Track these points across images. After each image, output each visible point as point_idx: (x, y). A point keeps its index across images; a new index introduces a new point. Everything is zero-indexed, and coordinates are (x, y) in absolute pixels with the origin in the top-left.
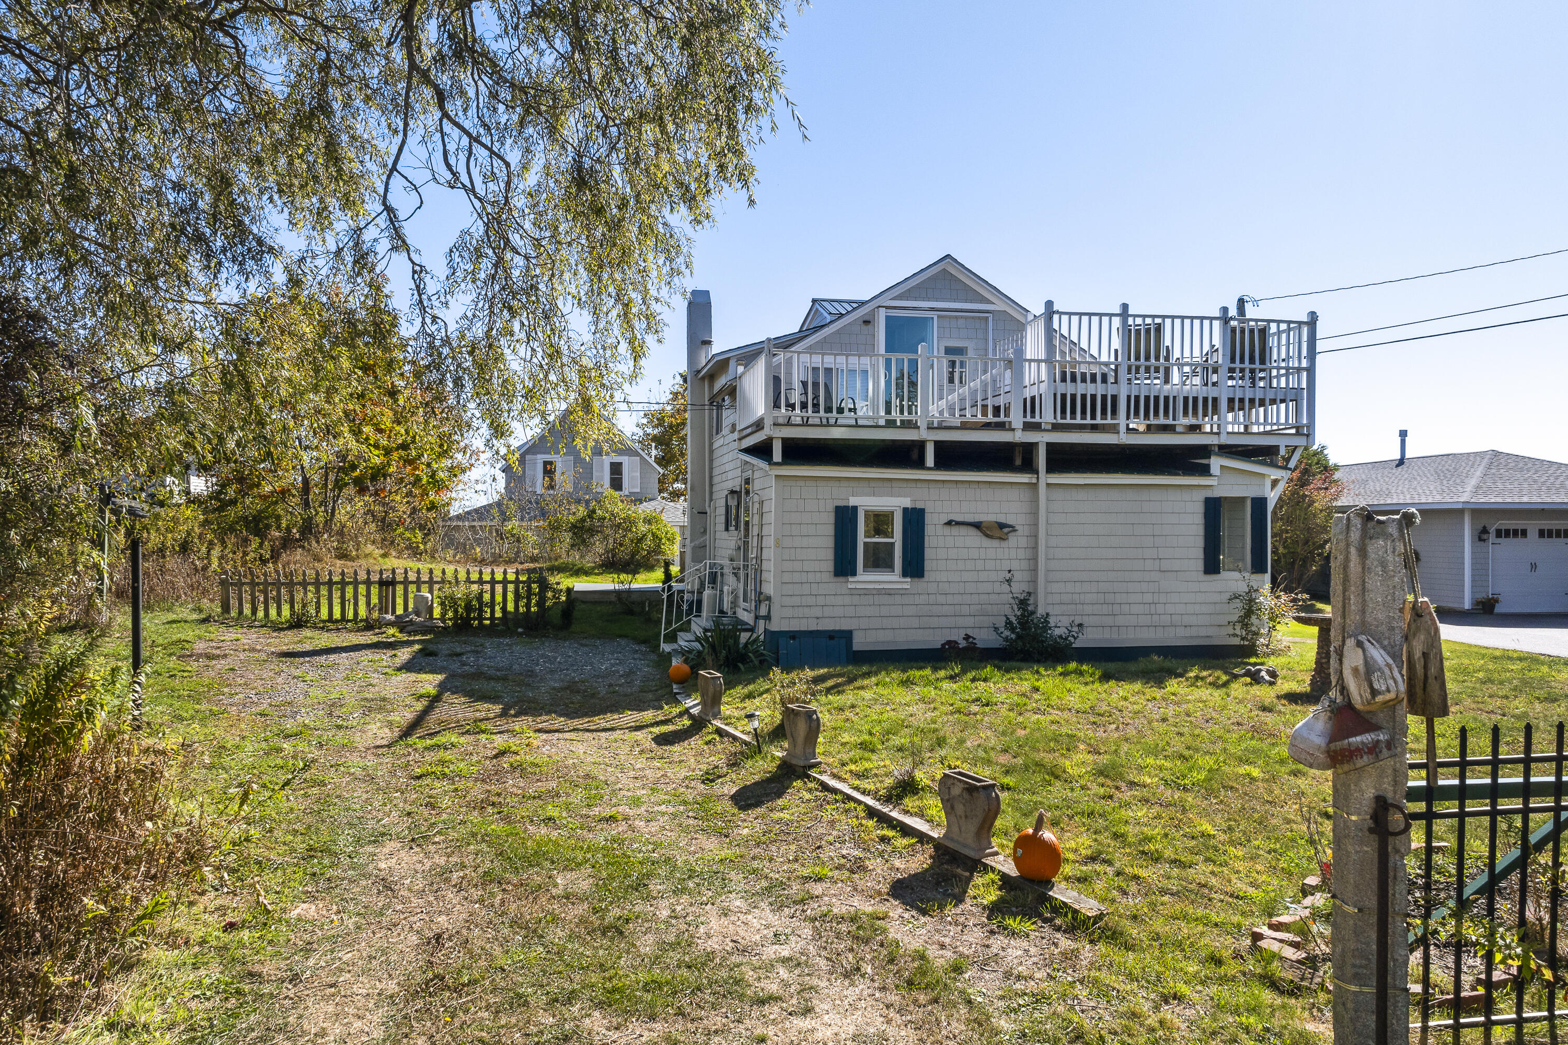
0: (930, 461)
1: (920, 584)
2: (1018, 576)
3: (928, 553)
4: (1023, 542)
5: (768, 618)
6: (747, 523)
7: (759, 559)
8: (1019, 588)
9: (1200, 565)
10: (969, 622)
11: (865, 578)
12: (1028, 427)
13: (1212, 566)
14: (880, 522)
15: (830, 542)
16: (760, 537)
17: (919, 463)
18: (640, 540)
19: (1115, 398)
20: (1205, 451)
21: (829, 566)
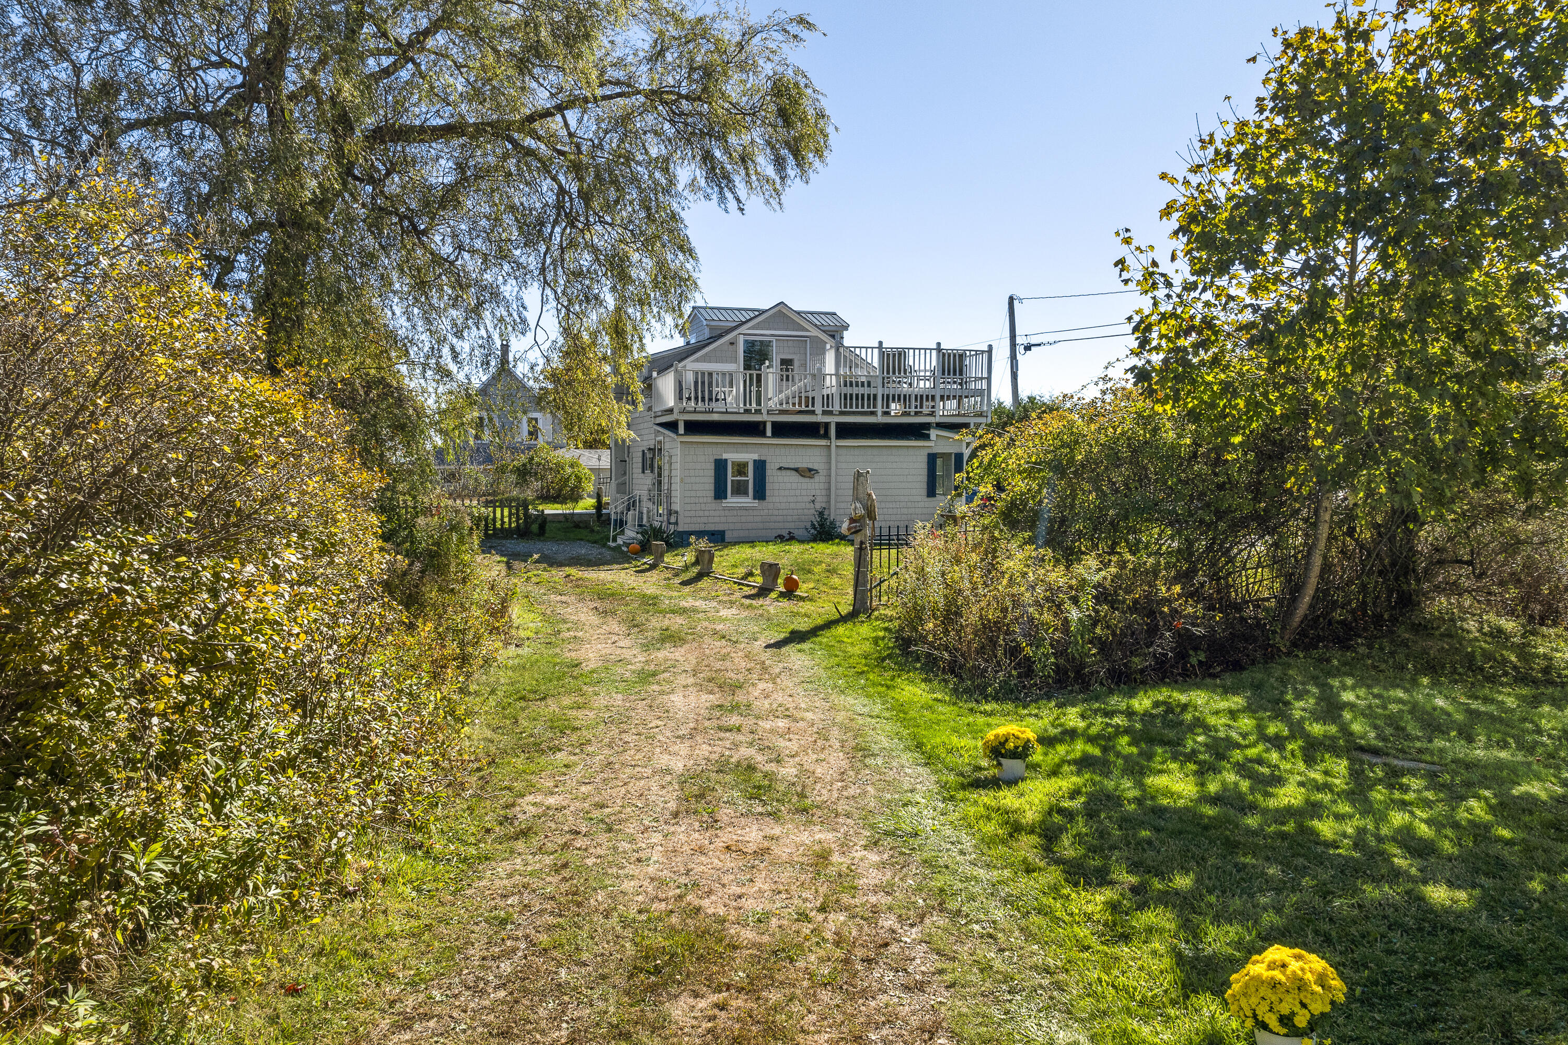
0: (769, 433)
1: (764, 504)
2: (819, 499)
3: (768, 486)
4: (822, 479)
5: (676, 523)
6: (660, 468)
7: (670, 490)
8: (818, 506)
9: (924, 492)
10: (792, 525)
11: (732, 501)
12: (825, 413)
13: (931, 493)
14: (741, 468)
15: (712, 480)
16: (670, 477)
17: (762, 434)
18: (568, 479)
19: (875, 396)
20: (927, 426)
21: (712, 494)
